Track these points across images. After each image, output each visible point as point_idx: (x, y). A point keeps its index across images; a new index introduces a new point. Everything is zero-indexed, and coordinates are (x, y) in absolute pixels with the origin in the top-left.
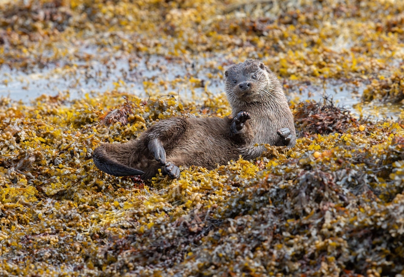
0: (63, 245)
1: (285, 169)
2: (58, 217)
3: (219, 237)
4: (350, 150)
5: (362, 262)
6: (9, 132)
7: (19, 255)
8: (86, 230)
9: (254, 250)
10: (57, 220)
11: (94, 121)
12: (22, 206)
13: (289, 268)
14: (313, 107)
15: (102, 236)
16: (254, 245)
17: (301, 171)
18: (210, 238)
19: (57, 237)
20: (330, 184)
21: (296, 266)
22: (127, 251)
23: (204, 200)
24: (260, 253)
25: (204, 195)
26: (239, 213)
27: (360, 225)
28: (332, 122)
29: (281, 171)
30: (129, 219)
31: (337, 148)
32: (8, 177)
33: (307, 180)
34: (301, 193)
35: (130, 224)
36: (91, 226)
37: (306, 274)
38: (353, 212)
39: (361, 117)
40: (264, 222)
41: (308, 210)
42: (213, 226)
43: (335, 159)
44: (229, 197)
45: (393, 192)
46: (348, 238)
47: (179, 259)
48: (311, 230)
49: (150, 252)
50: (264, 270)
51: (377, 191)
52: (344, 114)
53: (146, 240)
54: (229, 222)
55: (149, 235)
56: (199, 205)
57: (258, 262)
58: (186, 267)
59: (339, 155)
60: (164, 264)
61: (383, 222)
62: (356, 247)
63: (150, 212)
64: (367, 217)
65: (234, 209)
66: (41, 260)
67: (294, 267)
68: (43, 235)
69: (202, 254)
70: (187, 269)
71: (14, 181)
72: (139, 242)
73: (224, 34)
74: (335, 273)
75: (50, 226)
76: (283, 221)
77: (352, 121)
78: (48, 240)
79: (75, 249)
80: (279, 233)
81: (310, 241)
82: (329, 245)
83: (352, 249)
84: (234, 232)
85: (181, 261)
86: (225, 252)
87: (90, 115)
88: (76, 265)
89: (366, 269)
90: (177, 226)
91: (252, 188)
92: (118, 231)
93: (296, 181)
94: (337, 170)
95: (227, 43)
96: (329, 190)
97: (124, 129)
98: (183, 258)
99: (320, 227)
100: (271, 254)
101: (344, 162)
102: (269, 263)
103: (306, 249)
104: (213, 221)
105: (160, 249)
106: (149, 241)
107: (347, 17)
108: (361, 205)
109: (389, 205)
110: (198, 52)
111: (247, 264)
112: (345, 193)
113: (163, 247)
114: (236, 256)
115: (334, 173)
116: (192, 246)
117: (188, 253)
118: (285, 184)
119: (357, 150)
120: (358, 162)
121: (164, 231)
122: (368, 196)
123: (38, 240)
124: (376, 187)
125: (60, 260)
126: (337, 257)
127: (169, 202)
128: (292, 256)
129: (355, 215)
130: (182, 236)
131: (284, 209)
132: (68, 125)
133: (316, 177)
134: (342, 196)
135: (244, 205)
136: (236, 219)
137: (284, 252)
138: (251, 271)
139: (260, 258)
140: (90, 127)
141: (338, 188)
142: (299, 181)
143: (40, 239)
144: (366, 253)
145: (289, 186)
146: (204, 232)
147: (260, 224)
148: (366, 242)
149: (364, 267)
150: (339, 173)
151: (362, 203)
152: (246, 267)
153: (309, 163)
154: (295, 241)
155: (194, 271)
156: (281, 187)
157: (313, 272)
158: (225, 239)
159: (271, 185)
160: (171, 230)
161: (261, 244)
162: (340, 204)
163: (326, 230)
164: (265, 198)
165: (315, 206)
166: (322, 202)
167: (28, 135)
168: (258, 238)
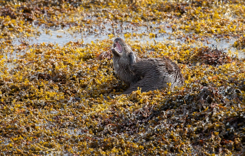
0: (76, 120)
1: (193, 85)
2: (74, 107)
3: (158, 120)
4: (227, 76)
5: (232, 135)
6: (49, 63)
7: (52, 124)
8: (88, 114)
9: (176, 128)
10: (73, 109)
11: (93, 58)
12: (56, 101)
13: (194, 137)
14: (207, 50)
15: (96, 117)
16: (176, 125)
17: (201, 86)
18: (153, 121)
19: (73, 116)
20: (216, 93)
21: (198, 136)
22: (109, 124)
23: (150, 100)
24: (179, 129)
25: (149, 97)
26: (168, 108)
27: (232, 115)
28: (217, 59)
29: (191, 86)
30: (111, 109)
31: (220, 75)
32: (48, 86)
33: (204, 92)
34: (201, 98)
35: (111, 112)
36: (91, 112)
37: (203, 140)
38: (228, 108)
39: (233, 56)
40: (181, 112)
41: (204, 107)
42: (154, 114)
43: (219, 81)
44: (163, 98)
46: (225, 122)
48: (206, 118)
49: (122, 126)
50: (181, 138)
51: (241, 98)
53: (120, 120)
54: (163, 113)
55: (121, 117)
56: (148, 103)
57: (177, 134)
58: (140, 136)
59: (221, 78)
60: (129, 133)
61: (243, 114)
62: (229, 127)
63: (121, 106)
64: (235, 112)
65: (165, 106)
66: (64, 127)
68: (66, 116)
69: (149, 129)
70: (141, 136)
71: (51, 88)
72: (116, 121)
73: (162, 11)
74: (218, 140)
75: (69, 112)
76: (191, 112)
77: (228, 58)
78: (68, 118)
79: (82, 123)
80: (189, 119)
81: (205, 124)
82: (215, 126)
83: (227, 127)
84: (165, 118)
85: (138, 132)
86: (161, 128)
88: (82, 129)
89: (234, 138)
90: (136, 114)
91: (176, 95)
92: (105, 115)
93: (198, 92)
95: (163, 16)
96: (216, 97)
97: (109, 62)
98: (139, 130)
99: (210, 116)
100: (185, 130)
101: (224, 82)
102: (183, 134)
103: (203, 128)
104: (154, 111)
105: (127, 125)
110: (149, 21)
111: (172, 134)
112: (224, 99)
113: (129, 124)
114: (166, 131)
115: (218, 88)
116: (144, 125)
117: (141, 128)
118: (192, 93)
119: (231, 76)
120: (231, 82)
121: (130, 116)
122: (236, 100)
123: (63, 118)
124: (240, 95)
125: (74, 127)
126: (220, 132)
128: (196, 131)
129: (229, 110)
130: (139, 119)
131: (192, 106)
132: (80, 59)
133: (209, 90)
135: (171, 104)
136: (167, 111)
137: (192, 129)
138: (174, 138)
139: (179, 132)
140: (91, 61)
141: (220, 96)
142: (200, 92)
143: (64, 118)
144: (235, 130)
145: (195, 94)
146: (150, 117)
147: (179, 114)
148: (234, 125)
149: (233, 138)
150: (221, 88)
151: (233, 104)
152: (172, 136)
153: (205, 82)
154: (198, 124)
155: (145, 137)
156: (191, 95)
157: (207, 139)
158: (161, 122)
159: (185, 93)
160: (133, 115)
161: (180, 124)
162: (221, 104)
163: (214, 118)
164: (182, 100)
165: (208, 105)
166: (212, 103)
167: (59, 64)
168: (178, 121)
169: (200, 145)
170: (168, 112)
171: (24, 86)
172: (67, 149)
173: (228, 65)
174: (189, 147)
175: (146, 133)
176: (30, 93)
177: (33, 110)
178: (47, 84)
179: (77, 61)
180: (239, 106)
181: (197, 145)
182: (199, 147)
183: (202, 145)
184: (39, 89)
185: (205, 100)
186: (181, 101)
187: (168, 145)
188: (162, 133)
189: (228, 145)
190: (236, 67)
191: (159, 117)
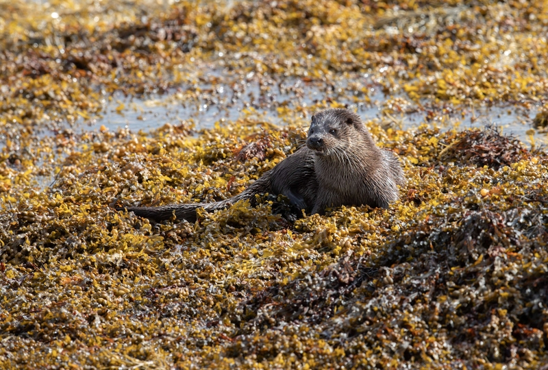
0: (194, 298)
1: (447, 209)
2: (188, 268)
3: (374, 288)
4: (522, 186)
5: (538, 315)
6: (130, 171)
7: (143, 310)
8: (220, 282)
9: (413, 303)
10: (187, 270)
11: (227, 157)
12: (146, 255)
13: (454, 323)
14: (477, 136)
15: (239, 288)
16: (413, 298)
17: (466, 211)
18: (363, 289)
19: (187, 289)
20: (500, 225)
21: (463, 319)
22: (268, 305)
23: (355, 245)
24: (420, 307)
25: (354, 240)
26: (395, 260)
27: (535, 272)
28: (499, 154)
29: (443, 211)
30: (269, 268)
31: (507, 184)
32: (129, 222)
33: (474, 222)
34: (467, 236)
35: (271, 274)
36: (226, 277)
37: (474, 329)
38: (527, 257)
39: (533, 146)
40: (424, 269)
41: (475, 256)
42: (365, 275)
43: (505, 197)
44: (384, 241)
46: (522, 287)
47: (328, 314)
48: (479, 278)
49: (295, 305)
50: (427, 326)
52: (512, 143)
53: (290, 292)
54: (385, 271)
55: (292, 286)
56: (350, 252)
57: (418, 316)
58: (336, 323)
59: (509, 192)
60: (311, 319)
62: (531, 297)
63: (293, 260)
64: (543, 263)
65: (389, 256)
66: (169, 316)
67: (460, 321)
68: (171, 288)
69: (354, 308)
70: (337, 325)
71: (136, 226)
72: (282, 295)
73: (372, 51)
74: (507, 327)
75: (178, 278)
76: (447, 268)
77: (523, 152)
78: (177, 293)
79: (208, 303)
80: (442, 283)
81: (477, 292)
82: (500, 296)
83: (527, 299)
84: (390, 283)
85: (331, 316)
86: (380, 305)
87: (222, 150)
88: (208, 320)
89: (544, 322)
90: (325, 276)
91: (410, 231)
92: (257, 282)
93: (460, 223)
94: (507, 210)
95: (375, 61)
96: (500, 233)
97: (262, 165)
98: (332, 312)
99: (489, 276)
100: (433, 307)
101: (515, 201)
102: (431, 318)
103: (474, 301)
104: (366, 270)
105: (306, 302)
106: (293, 293)
108: (535, 250)
111: (406, 319)
112: (516, 236)
113: (309, 299)
114: (393, 310)
115: (504, 213)
116: (343, 299)
117: (338, 307)
118: (447, 227)
119: (530, 186)
122: (544, 238)
123: (165, 294)
125: (191, 316)
126: (510, 310)
127: (315, 249)
128: (458, 309)
129: (529, 260)
130: (331, 288)
131: (447, 255)
132: (197, 162)
133: (483, 217)
134: (514, 239)
135: (401, 251)
136: (393, 268)
137: (448, 305)
138: (410, 327)
139: (421, 312)
140: (222, 164)
141: (509, 230)
142: (464, 223)
143: (167, 292)
144: (543, 304)
145: (453, 228)
146: (356, 283)
147: (420, 273)
148: (542, 292)
149: (540, 320)
150: (509, 213)
151: (537, 248)
152: (405, 322)
153: (475, 202)
154: (461, 292)
155: (346, 327)
156: (444, 229)
157: (482, 326)
158: (380, 291)
159: (431, 228)
160: (319, 281)
161: (422, 296)
162: (512, 248)
163: (496, 278)
164: (425, 243)
165: (483, 252)
166: (491, 246)
167: (152, 173)
168: (418, 289)
169: (468, 340)
170: (395, 270)
171: (76, 224)
172: (179, 362)
173: (522, 163)
174: (445, 349)
175: (349, 317)
176: (88, 240)
177: (99, 277)
178: (126, 218)
179: (191, 165)
181: (463, 341)
182: (467, 347)
183: (473, 342)
184: (110, 231)
185: (477, 239)
186: (424, 245)
187: (398, 344)
188: (383, 315)
189: (531, 340)
190: (540, 167)
191: (375, 281)
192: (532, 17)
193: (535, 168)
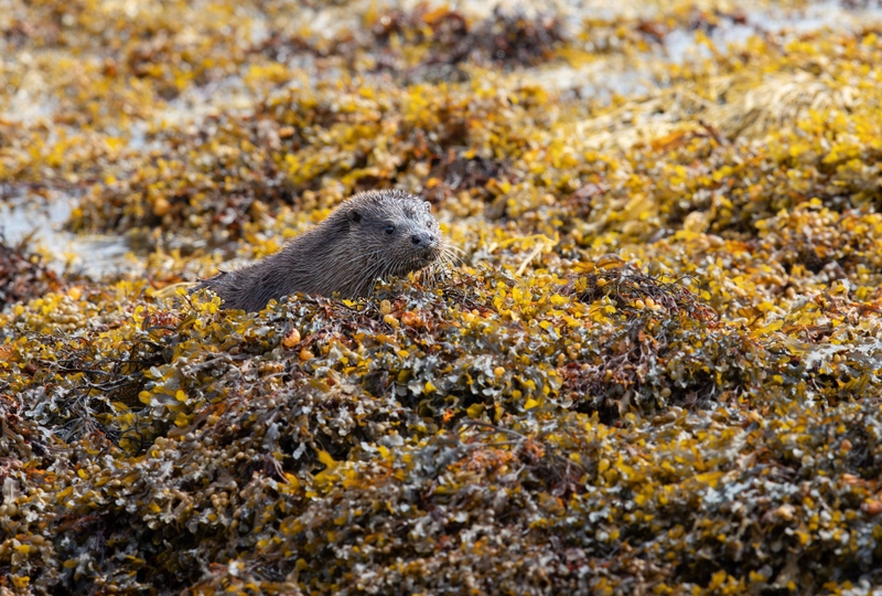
4: (52, 343)
5: (86, 586)
20: (12, 418)
27: (79, 505)
31: (24, 340)
38: (64, 477)
43: (22, 366)
45: (149, 432)
46: (56, 534)
51: (112, 432)
59: (30, 356)
61: (128, 497)
62: (72, 553)
64: (94, 489)
82: (14, 550)
83: (63, 555)
94: (25, 389)
96: (11, 433)
101: (39, 372)
107: (38, 48)
108: (79, 463)
109: (140, 461)
112: (44, 439)
115: (20, 395)
119: (67, 343)
120: (70, 368)
122: (94, 442)
124: (110, 422)
126: (34, 576)
129: (68, 484)
134: (38, 444)
141: (29, 427)
144: (94, 566)
148: (93, 542)
150: (28, 394)
151: (82, 459)
162: (35, 461)
163: (8, 518)
173: (50, 300)
180: (109, 464)
190: (85, 306)
192: (69, 20)
193: (74, 309)
